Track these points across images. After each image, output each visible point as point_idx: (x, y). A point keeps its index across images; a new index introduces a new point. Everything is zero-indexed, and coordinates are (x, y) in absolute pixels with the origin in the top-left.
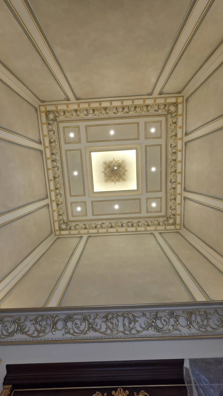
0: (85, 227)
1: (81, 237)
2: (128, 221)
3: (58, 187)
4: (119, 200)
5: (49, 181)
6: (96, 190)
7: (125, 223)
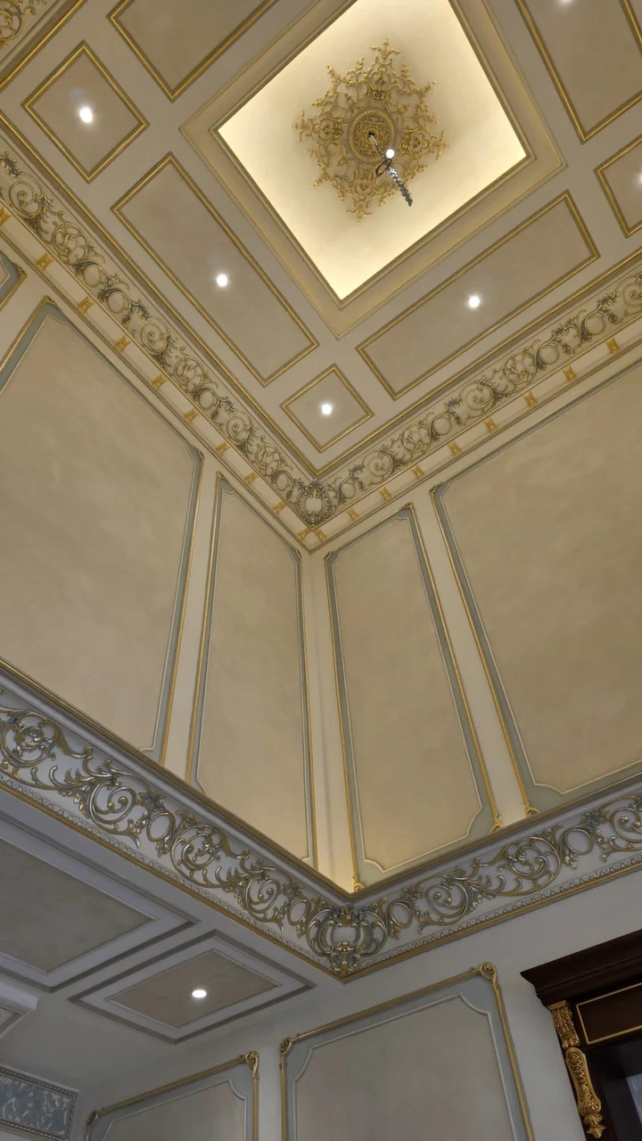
0: (393, 458)
1: (407, 509)
2: (555, 327)
3: (197, 381)
4: (468, 266)
5: (154, 386)
6: (343, 290)
7: (547, 344)
